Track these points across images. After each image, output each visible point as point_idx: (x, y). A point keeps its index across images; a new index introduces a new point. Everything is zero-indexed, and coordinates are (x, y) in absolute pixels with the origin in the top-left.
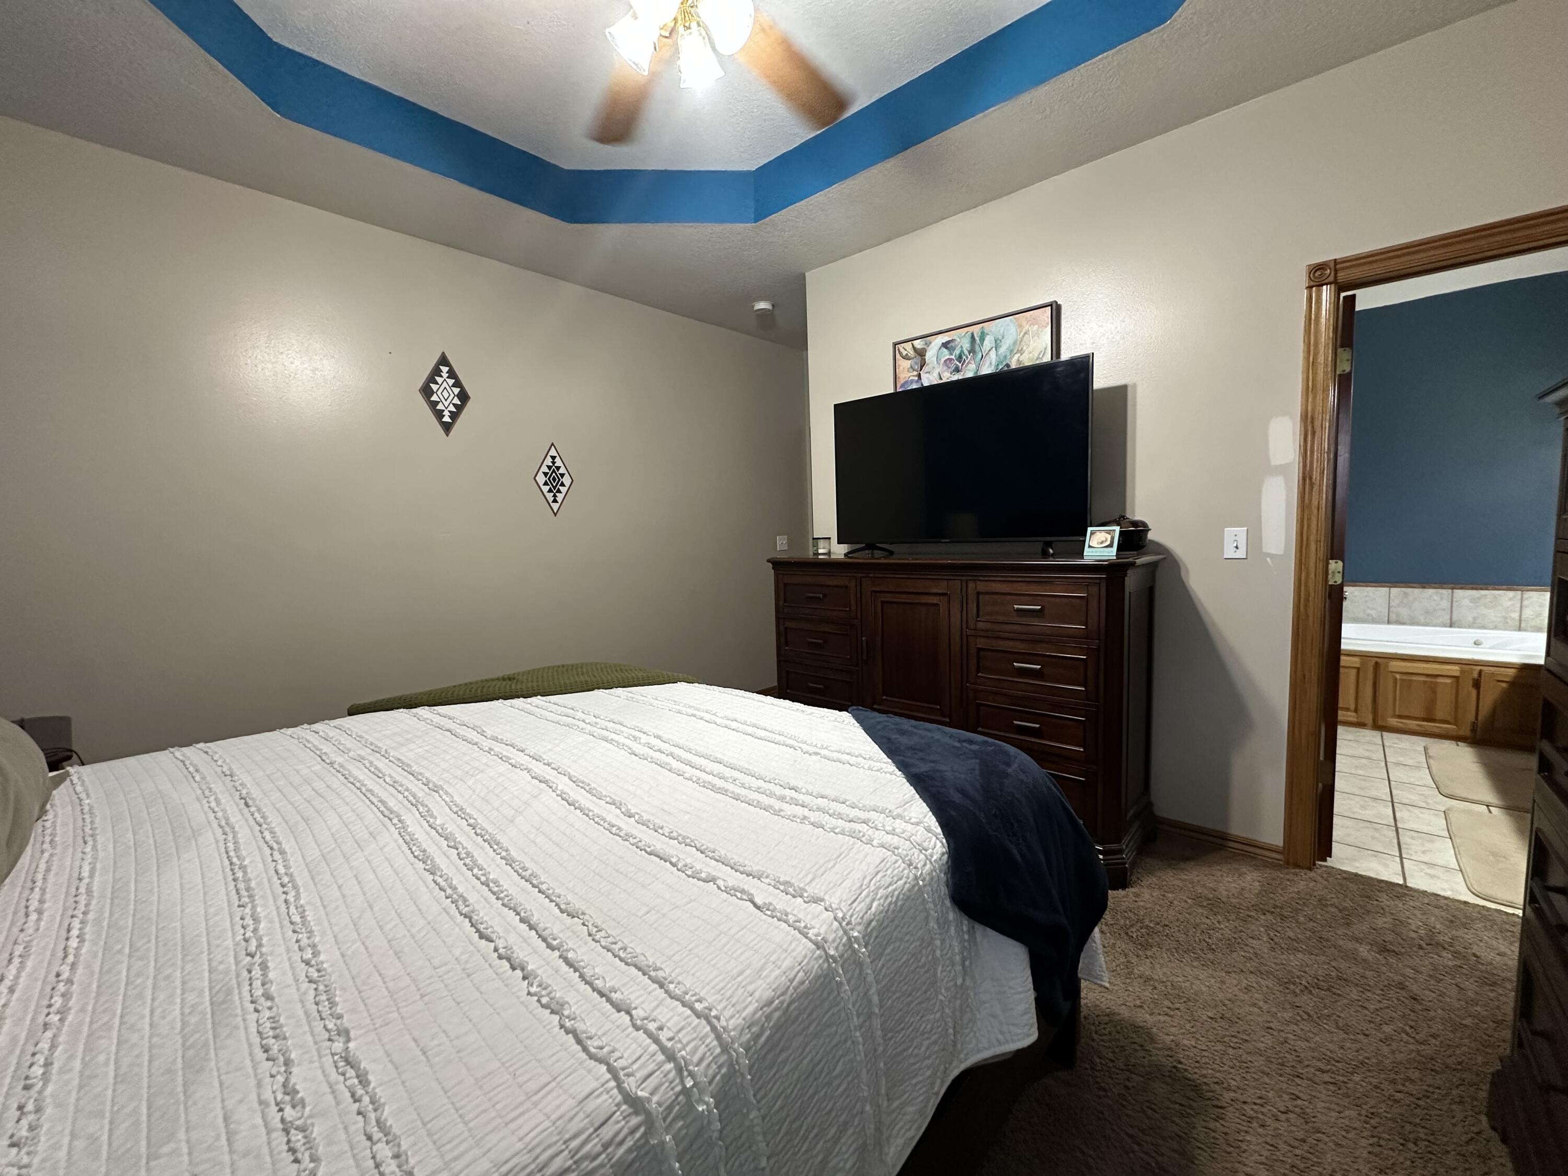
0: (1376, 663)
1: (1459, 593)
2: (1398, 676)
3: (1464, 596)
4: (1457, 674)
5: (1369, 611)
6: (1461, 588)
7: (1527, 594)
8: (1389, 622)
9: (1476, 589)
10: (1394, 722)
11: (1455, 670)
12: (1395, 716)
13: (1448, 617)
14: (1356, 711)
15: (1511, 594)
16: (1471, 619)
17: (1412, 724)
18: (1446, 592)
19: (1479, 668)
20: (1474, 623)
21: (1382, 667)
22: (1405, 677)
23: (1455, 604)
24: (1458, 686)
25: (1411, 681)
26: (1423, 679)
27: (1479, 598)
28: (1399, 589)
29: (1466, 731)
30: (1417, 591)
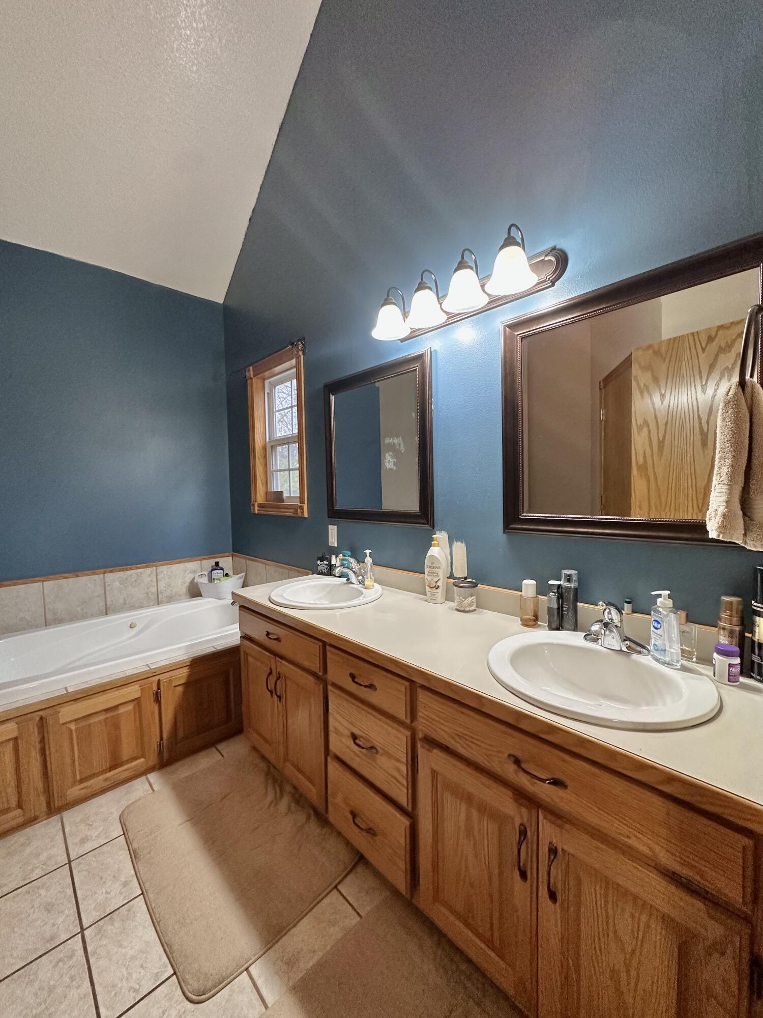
0: (41, 718)
1: (110, 577)
2: (73, 726)
3: (114, 579)
4: (137, 695)
5: (22, 615)
6: (111, 572)
7: (160, 569)
8: (46, 624)
9: (123, 570)
10: (74, 792)
11: (134, 691)
12: (74, 783)
13: (103, 603)
14: (20, 806)
15: (148, 570)
16: (122, 601)
17: (97, 782)
18: (98, 578)
19: (157, 678)
20: (125, 604)
21: (51, 722)
22: (82, 724)
23: (108, 589)
24: (140, 711)
25: (89, 725)
26: (102, 717)
27: (127, 579)
28: (52, 582)
29: (153, 759)
30: (72, 581)
